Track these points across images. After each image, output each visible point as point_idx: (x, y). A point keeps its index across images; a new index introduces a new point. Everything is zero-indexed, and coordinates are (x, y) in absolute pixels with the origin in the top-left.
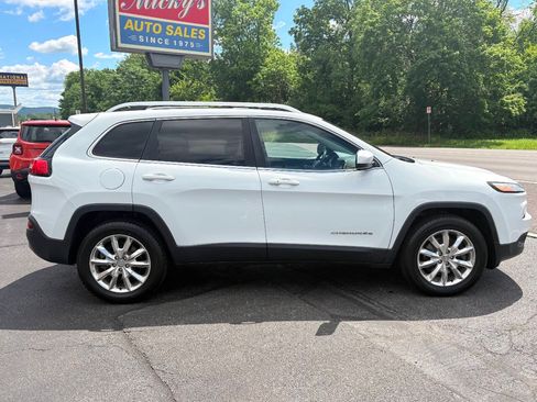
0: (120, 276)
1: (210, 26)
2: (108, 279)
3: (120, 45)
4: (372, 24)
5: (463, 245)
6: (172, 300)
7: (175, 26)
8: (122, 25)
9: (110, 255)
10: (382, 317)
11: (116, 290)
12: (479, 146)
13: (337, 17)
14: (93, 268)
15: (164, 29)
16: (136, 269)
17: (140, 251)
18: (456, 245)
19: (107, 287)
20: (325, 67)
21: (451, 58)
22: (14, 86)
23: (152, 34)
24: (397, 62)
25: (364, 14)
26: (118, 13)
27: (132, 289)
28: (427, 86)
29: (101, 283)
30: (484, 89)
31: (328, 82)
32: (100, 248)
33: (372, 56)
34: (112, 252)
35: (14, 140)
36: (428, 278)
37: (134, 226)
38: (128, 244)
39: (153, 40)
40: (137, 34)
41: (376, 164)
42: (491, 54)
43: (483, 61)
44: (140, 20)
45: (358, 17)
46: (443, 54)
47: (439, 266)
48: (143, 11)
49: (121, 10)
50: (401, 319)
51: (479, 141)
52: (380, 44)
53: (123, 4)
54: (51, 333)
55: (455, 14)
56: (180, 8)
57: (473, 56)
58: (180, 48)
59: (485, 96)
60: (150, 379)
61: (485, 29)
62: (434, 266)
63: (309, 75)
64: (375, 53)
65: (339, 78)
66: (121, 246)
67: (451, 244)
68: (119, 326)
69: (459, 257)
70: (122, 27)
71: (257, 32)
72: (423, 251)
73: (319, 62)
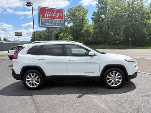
0: (33, 83)
1: (64, 20)
2: (30, 84)
3: (41, 26)
4: (113, 16)
5: (118, 75)
6: (45, 89)
7: (55, 20)
8: (41, 21)
9: (30, 78)
10: (96, 94)
11: (32, 87)
12: (145, 49)
13: (104, 14)
14: (26, 81)
15: (52, 21)
16: (36, 81)
17: (37, 77)
18: (117, 75)
19: (30, 86)
20: (100, 28)
21: (136, 24)
22: (19, 36)
23: (49, 23)
24: (120, 26)
25: (111, 13)
26: (40, 18)
27: (36, 86)
28: (129, 32)
29: (28, 85)
30: (146, 32)
31: (102, 32)
32: (28, 76)
33: (113, 25)
34: (31, 77)
35: (15, 50)
36: (110, 84)
37: (36, 71)
38: (35, 75)
39: (49, 24)
40: (45, 23)
41: (95, 55)
42: (147, 23)
43: (145, 25)
44: (46, 19)
45: (109, 14)
46: (133, 23)
47: (112, 81)
48: (47, 17)
49: (41, 17)
50: (100, 94)
51: (145, 47)
52: (115, 21)
53: (42, 16)
54: (15, 96)
55: (136, 12)
56: (56, 16)
57: (142, 23)
58: (56, 26)
59: (147, 34)
60: (34, 107)
61: (145, 16)
62: (111, 81)
63: (96, 30)
64: (114, 23)
65: (104, 31)
66: (33, 76)
67: (115, 75)
68: (31, 95)
69: (118, 79)
70: (41, 22)
71: (82, 19)
72: (108, 77)
73: (99, 26)
